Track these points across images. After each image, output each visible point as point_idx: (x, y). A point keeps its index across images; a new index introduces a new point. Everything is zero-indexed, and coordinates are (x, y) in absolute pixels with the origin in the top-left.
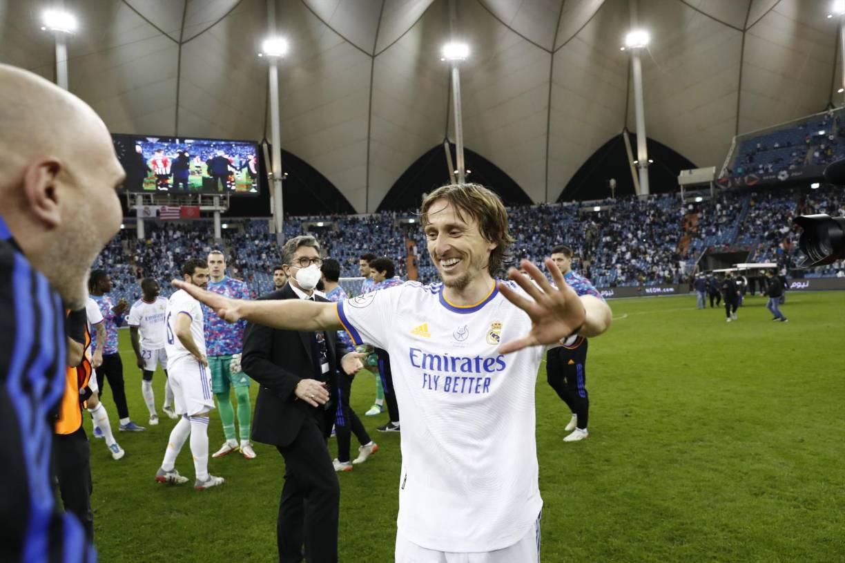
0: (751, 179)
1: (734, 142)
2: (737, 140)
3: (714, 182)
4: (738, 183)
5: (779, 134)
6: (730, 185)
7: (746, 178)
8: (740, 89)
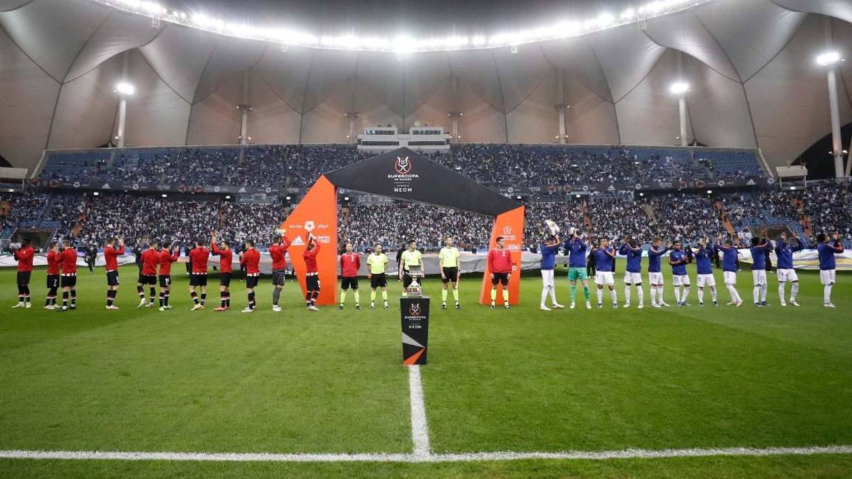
0: (54, 183)
1: (44, 154)
2: (46, 153)
3: (25, 180)
4: (45, 184)
5: (77, 155)
6: (39, 184)
7: (51, 182)
8: (53, 119)
